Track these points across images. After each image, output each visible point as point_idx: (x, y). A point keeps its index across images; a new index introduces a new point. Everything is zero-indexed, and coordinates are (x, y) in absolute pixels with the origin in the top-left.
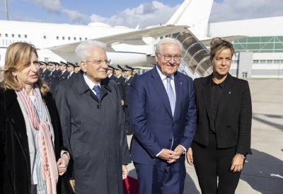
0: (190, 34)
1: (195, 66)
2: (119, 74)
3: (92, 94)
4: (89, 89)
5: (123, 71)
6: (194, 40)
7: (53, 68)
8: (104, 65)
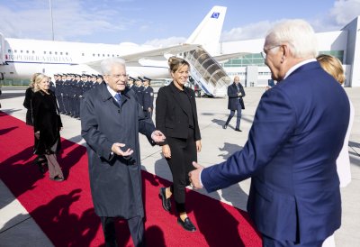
0: (204, 52)
1: (209, 78)
2: (139, 84)
3: (114, 101)
4: (112, 97)
5: (143, 81)
6: (208, 56)
7: (85, 80)
8: (123, 79)
